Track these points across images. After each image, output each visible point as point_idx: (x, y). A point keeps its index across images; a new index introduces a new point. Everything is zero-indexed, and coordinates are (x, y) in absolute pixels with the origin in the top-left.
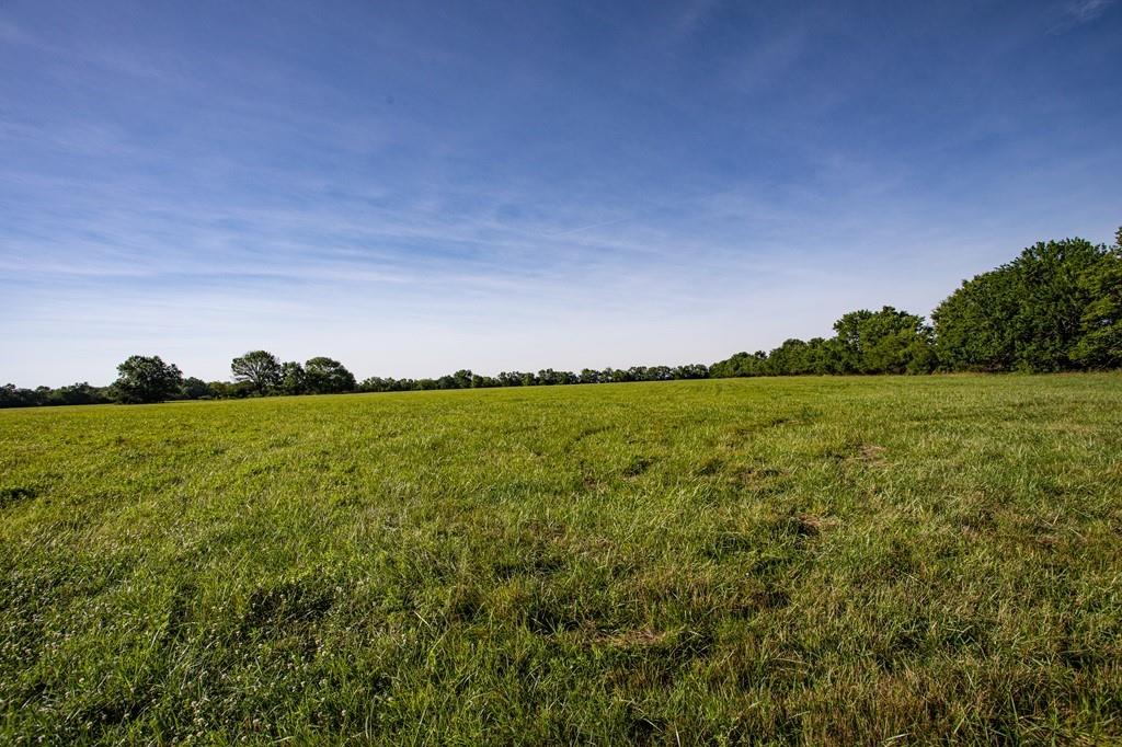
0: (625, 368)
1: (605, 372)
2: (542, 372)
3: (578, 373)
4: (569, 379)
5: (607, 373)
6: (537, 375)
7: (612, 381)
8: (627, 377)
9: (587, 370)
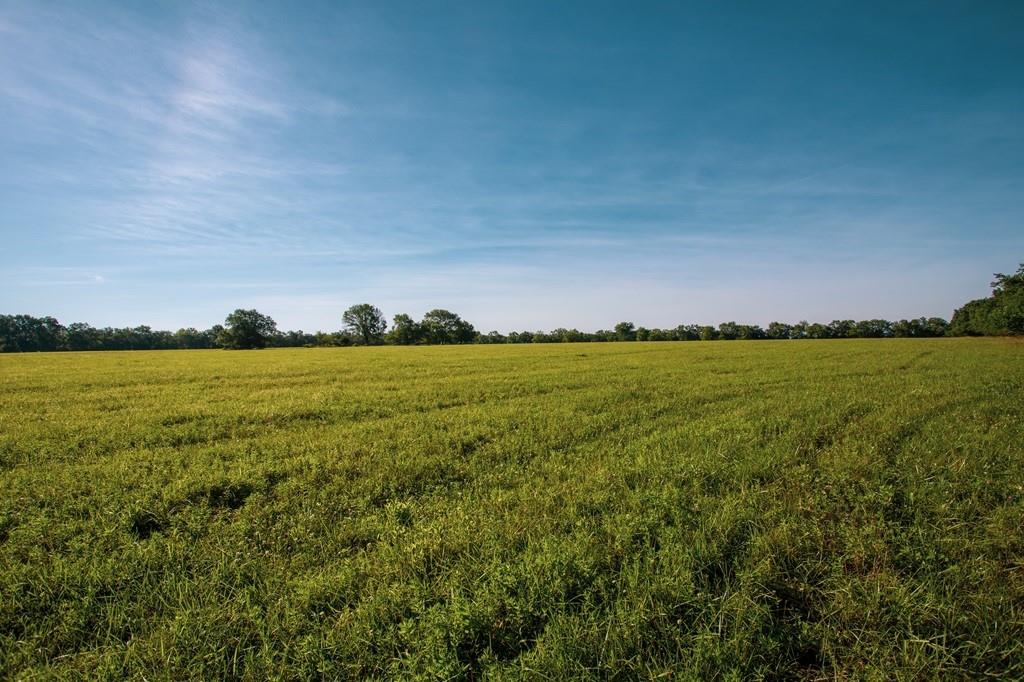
0: (825, 322)
1: (798, 327)
2: (723, 325)
3: (765, 327)
4: (755, 334)
5: (801, 328)
6: (717, 329)
7: (806, 337)
8: (826, 333)
9: (777, 324)
